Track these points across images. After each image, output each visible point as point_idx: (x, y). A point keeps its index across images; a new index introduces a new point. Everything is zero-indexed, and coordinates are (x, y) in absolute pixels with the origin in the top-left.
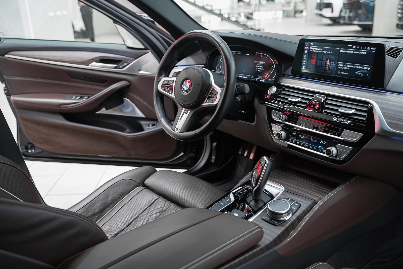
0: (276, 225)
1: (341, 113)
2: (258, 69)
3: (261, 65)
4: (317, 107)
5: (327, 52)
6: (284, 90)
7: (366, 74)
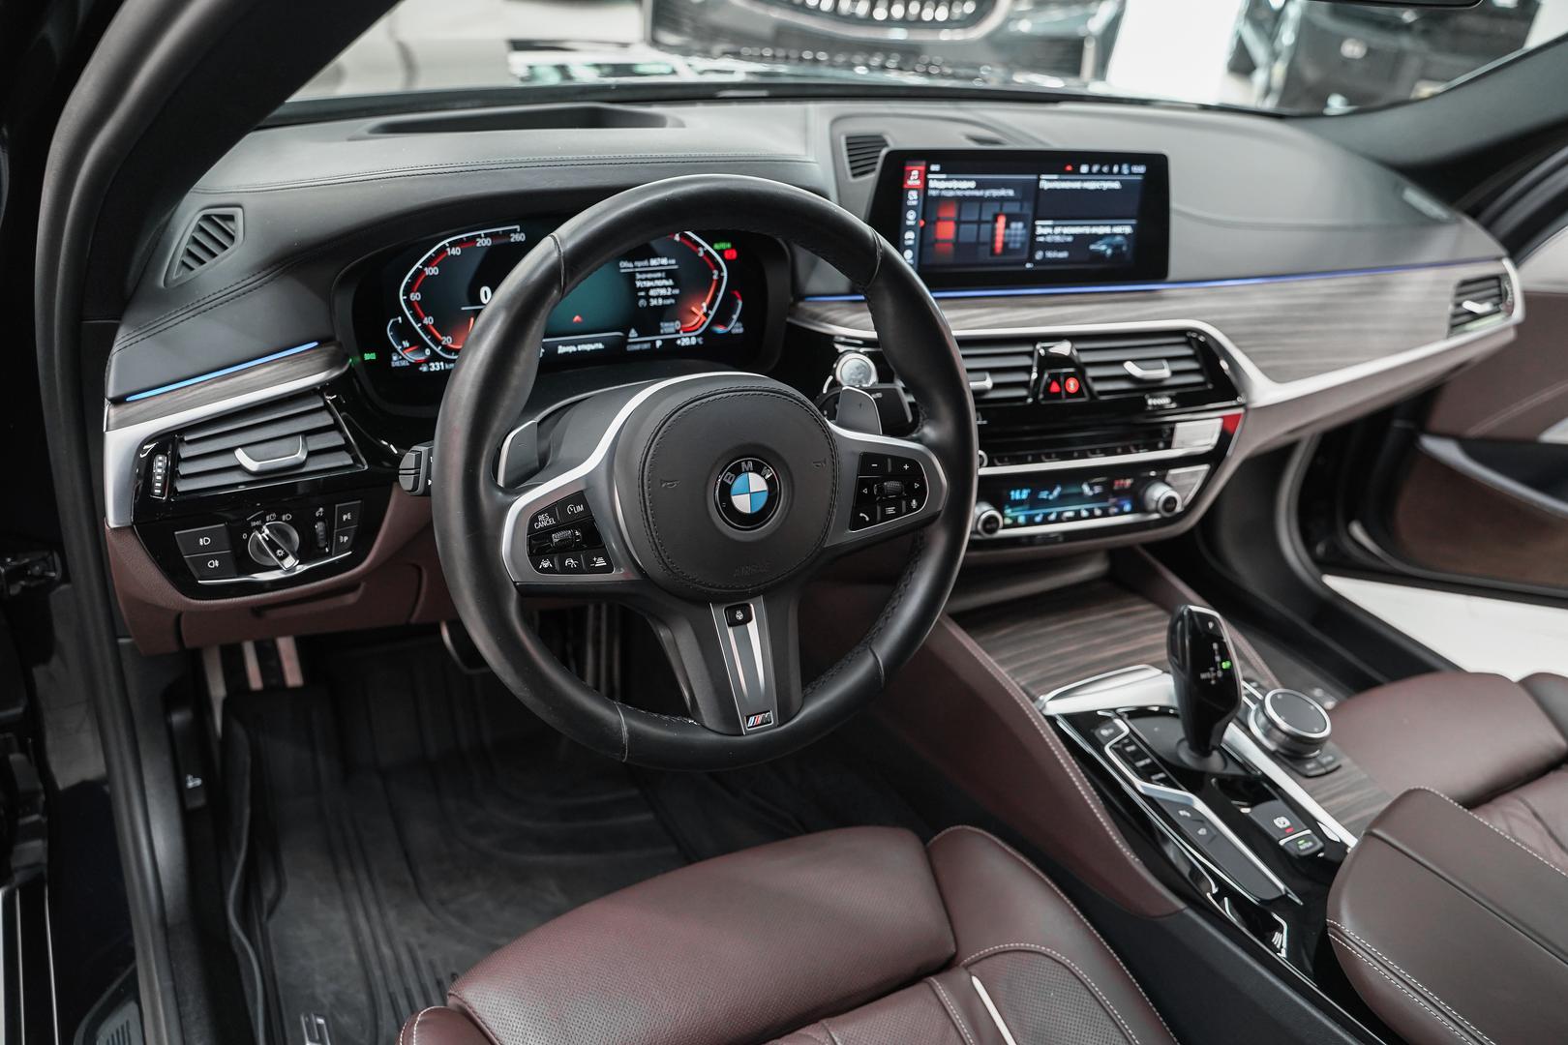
2: (648, 298)
4: (1072, 387)
5: (995, 193)
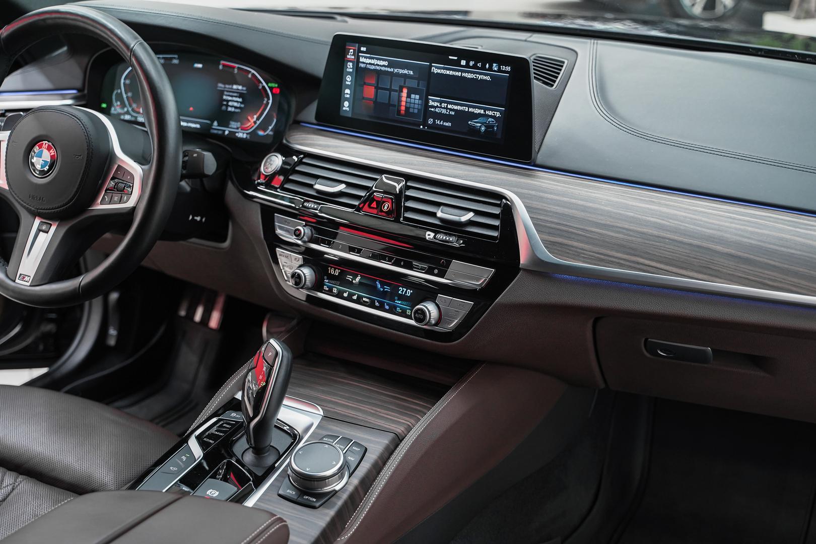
0: (314, 507)
1: (441, 220)
2: (227, 106)
3: (235, 94)
4: (386, 207)
5: (401, 71)
6: (300, 162)
7: (493, 127)
